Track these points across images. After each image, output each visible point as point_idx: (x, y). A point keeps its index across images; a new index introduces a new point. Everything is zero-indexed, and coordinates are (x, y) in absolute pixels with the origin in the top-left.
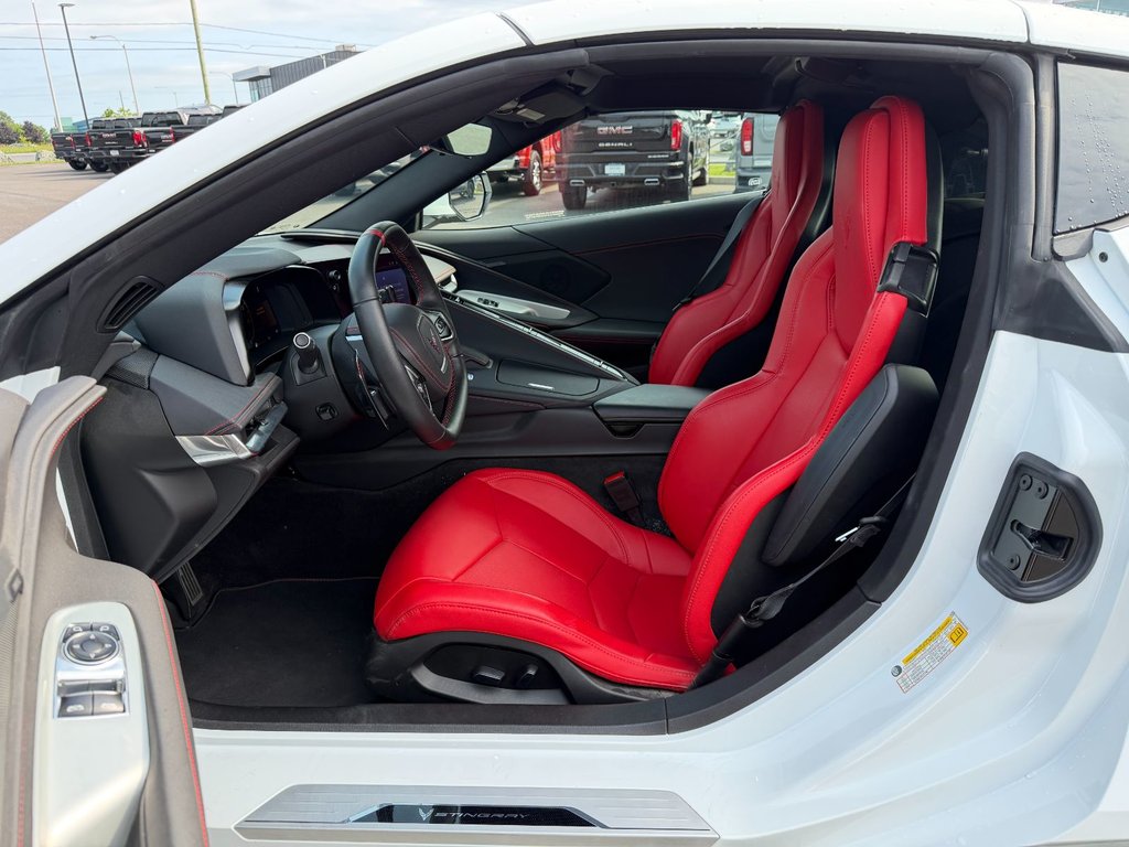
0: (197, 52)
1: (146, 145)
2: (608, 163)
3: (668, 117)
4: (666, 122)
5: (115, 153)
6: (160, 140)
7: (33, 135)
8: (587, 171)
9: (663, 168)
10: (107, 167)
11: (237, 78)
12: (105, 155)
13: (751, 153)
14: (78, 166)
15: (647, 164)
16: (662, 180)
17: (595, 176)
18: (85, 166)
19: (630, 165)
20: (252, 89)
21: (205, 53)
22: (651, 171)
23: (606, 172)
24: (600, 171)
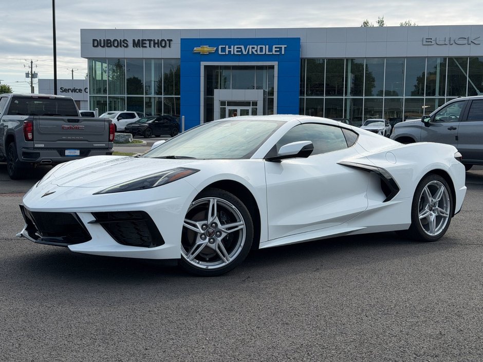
13: (32, 140)
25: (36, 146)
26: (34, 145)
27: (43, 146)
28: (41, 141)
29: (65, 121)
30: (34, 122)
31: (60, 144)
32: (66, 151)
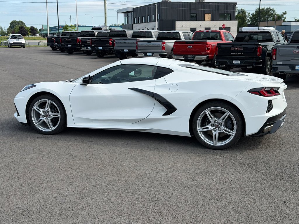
0: (104, 4)
1: (81, 43)
2: (234, 60)
3: (256, 45)
4: (255, 46)
5: (69, 46)
6: (86, 42)
7: (33, 31)
8: (226, 62)
9: (253, 62)
10: (65, 50)
11: (119, 12)
12: (66, 46)
13: (275, 59)
14: (54, 49)
15: (248, 61)
16: (253, 66)
17: (229, 64)
18: (57, 49)
19: (242, 61)
20: (125, 17)
21: (107, 4)
22: (250, 63)
23: (233, 63)
24: (231, 62)
25: (278, 63)
26: (276, 63)
27: (281, 63)
28: (281, 60)
29: (295, 48)
30: (277, 48)
31: (292, 62)
32: (296, 67)
